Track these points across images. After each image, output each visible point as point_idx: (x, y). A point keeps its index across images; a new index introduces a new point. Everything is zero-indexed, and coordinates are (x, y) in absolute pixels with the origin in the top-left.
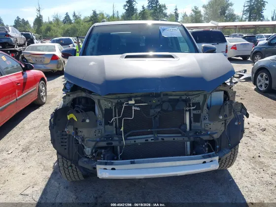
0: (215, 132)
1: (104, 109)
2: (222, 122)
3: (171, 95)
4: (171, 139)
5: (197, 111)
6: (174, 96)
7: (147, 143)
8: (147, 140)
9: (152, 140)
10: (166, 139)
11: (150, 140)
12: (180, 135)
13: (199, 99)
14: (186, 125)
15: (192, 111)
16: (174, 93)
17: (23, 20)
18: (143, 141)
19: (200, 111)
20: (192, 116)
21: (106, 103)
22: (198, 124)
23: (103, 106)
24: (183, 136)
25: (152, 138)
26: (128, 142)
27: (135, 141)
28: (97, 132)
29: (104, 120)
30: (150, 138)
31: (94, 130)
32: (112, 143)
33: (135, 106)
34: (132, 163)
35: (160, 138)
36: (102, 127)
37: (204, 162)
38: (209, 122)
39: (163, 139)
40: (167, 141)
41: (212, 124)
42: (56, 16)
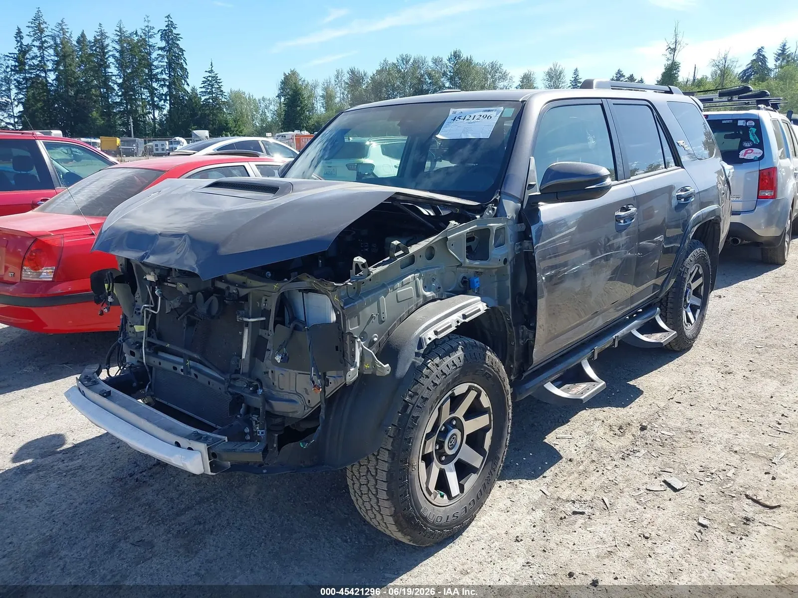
42: (721, 62)
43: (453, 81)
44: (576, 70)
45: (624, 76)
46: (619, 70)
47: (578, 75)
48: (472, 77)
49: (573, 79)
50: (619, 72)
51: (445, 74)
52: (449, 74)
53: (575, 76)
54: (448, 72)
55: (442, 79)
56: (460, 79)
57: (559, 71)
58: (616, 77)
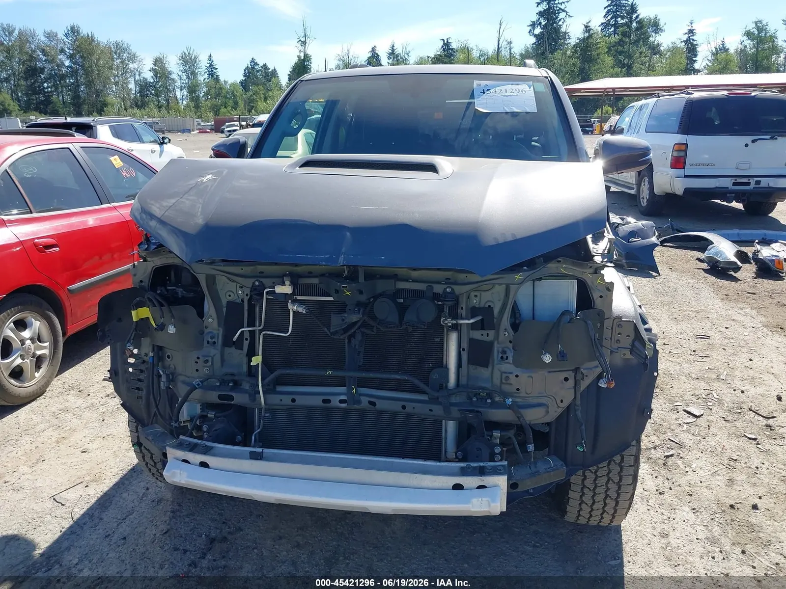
0: (535, 401)
1: (224, 302)
2: (565, 375)
3: (406, 280)
4: (396, 406)
5: (485, 332)
6: (415, 281)
7: (326, 410)
8: (329, 401)
9: (341, 401)
10: (381, 405)
11: (335, 402)
12: (424, 397)
13: (492, 297)
14: (446, 369)
15: (464, 330)
16: (415, 274)
17: (265, 67)
18: (317, 401)
19: (492, 333)
20: (465, 345)
21: (232, 286)
22: (484, 372)
23: (222, 294)
24: (434, 400)
25: (343, 397)
26: (275, 399)
27: (293, 400)
28: (201, 361)
29: (221, 330)
30: (338, 396)
31: (194, 355)
32: (231, 398)
33: (295, 301)
34: (254, 456)
35: (365, 400)
36: (215, 352)
37: (458, 487)
38: (517, 371)
39: (373, 404)
40: (383, 412)
41: (524, 376)
42: (345, 57)
43: (73, 59)
44: (210, 56)
45: (259, 65)
46: (253, 59)
47: (212, 61)
48: (96, 56)
49: (208, 65)
50: (253, 60)
51: (62, 51)
52: (68, 51)
53: (210, 62)
54: (66, 49)
55: (60, 57)
56: (82, 57)
57: (194, 56)
58: (251, 65)
